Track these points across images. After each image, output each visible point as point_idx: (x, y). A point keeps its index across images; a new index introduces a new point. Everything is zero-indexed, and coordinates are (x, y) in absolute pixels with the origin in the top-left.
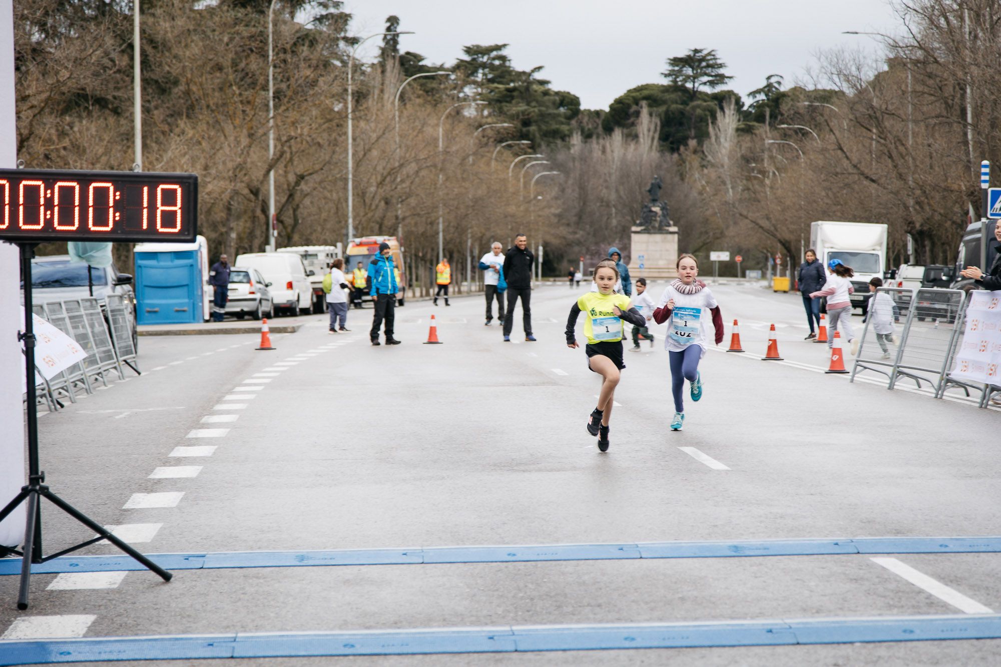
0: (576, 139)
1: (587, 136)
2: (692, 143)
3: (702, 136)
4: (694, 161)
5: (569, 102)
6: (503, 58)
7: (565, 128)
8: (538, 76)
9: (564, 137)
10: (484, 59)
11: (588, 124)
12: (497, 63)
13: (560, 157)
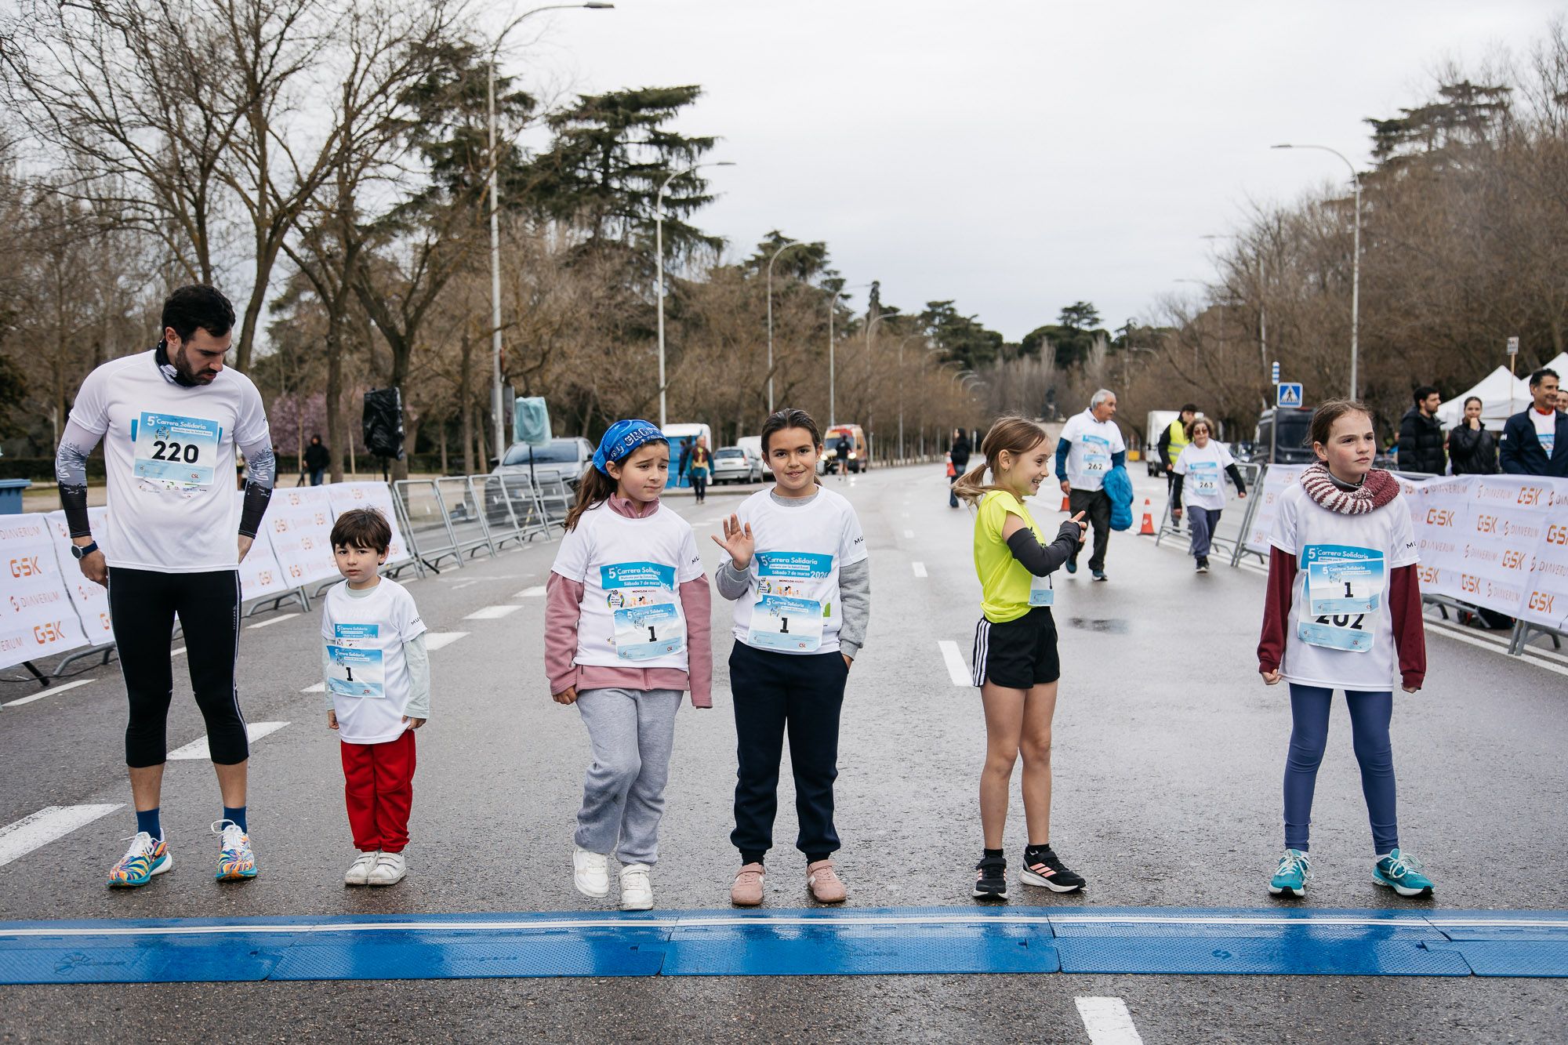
0: (1000, 362)
1: (1007, 359)
2: (1076, 363)
3: (1083, 358)
4: (1077, 375)
5: (996, 338)
6: (952, 310)
7: (992, 354)
8: (975, 321)
9: (992, 360)
10: (940, 310)
11: (1008, 352)
12: (948, 312)
13: (989, 373)
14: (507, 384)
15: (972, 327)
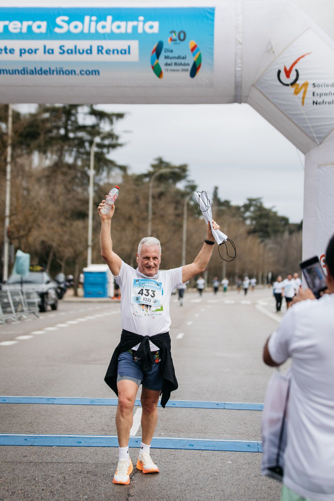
0: (286, 235)
1: (291, 232)
5: (285, 220)
6: (261, 203)
7: (282, 229)
8: (274, 210)
9: (283, 232)
10: (254, 203)
11: (293, 228)
12: (259, 204)
13: (279, 239)
14: (10, 244)
15: (271, 214)
